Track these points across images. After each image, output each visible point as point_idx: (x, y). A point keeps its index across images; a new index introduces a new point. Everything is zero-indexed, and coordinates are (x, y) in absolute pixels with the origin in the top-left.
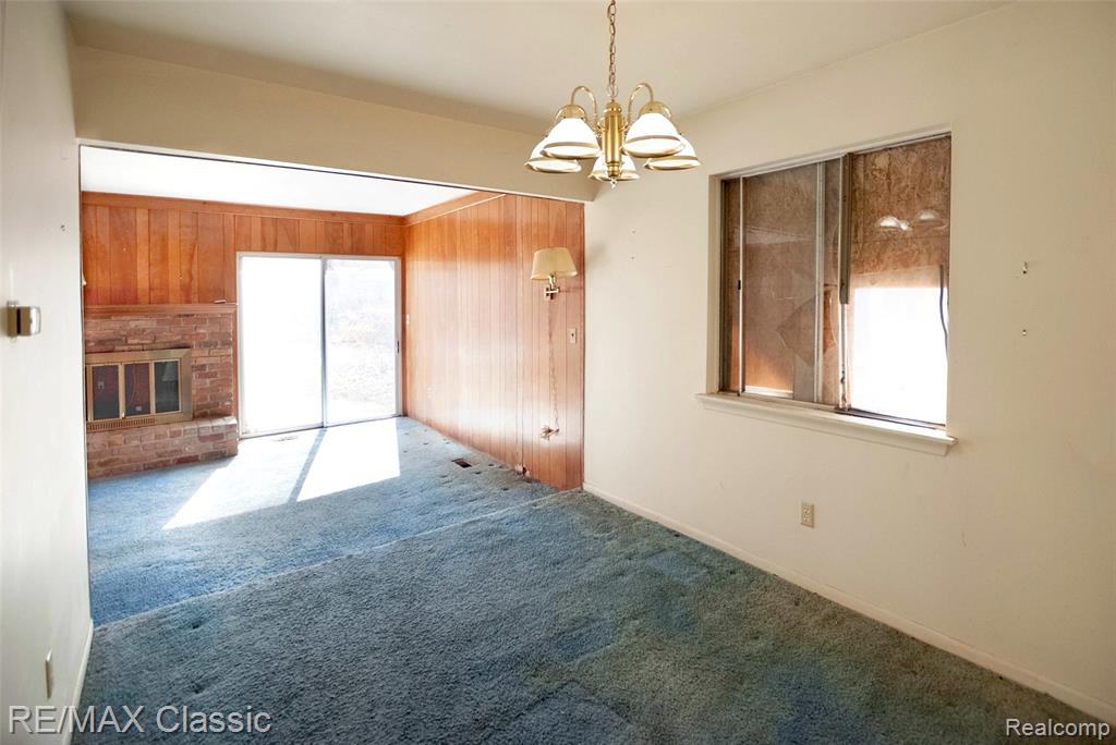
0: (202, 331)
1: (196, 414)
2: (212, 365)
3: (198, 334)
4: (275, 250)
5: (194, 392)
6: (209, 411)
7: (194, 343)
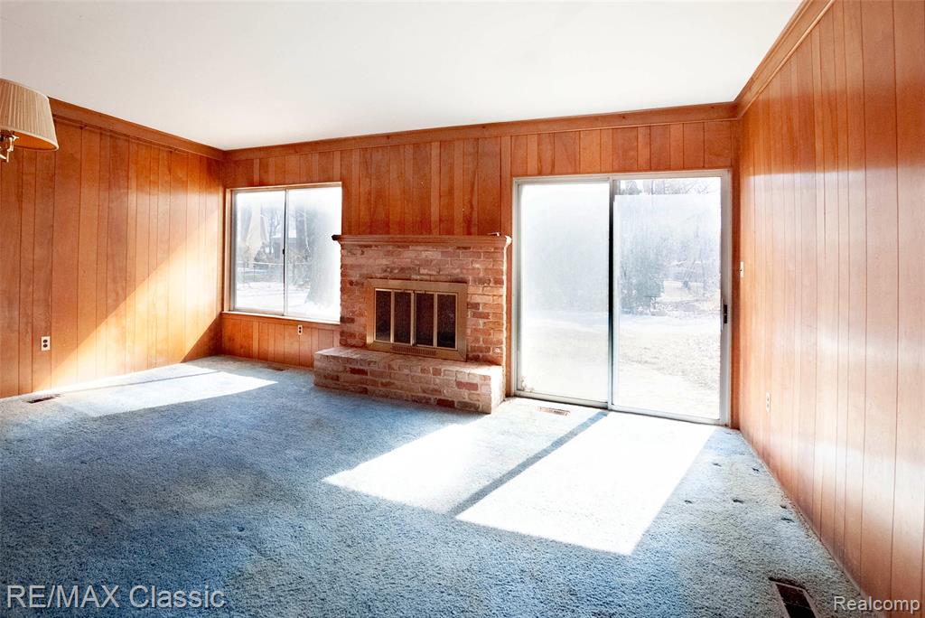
0: (477, 266)
1: (471, 355)
2: (485, 304)
3: (474, 269)
4: (552, 173)
5: (469, 331)
6: (481, 355)
7: (470, 278)
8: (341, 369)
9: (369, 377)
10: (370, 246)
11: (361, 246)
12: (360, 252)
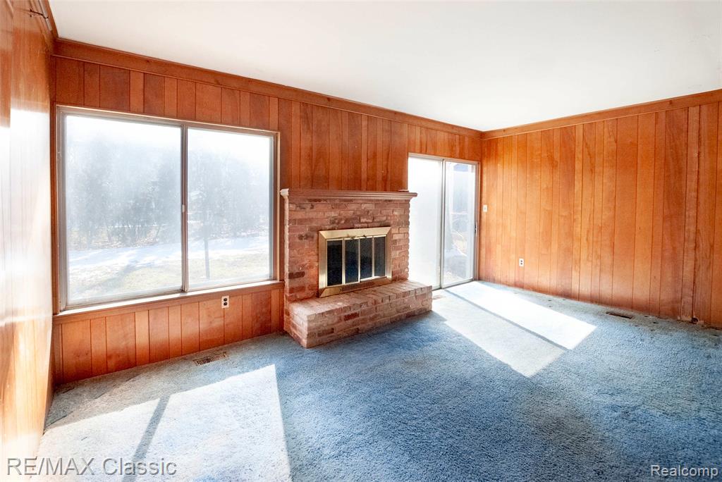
0: (396, 213)
1: (393, 278)
2: (400, 239)
3: (394, 215)
4: (426, 153)
5: (392, 261)
6: (397, 276)
7: (392, 223)
8: (336, 320)
9: (361, 317)
10: (320, 200)
11: (310, 200)
12: (309, 206)
